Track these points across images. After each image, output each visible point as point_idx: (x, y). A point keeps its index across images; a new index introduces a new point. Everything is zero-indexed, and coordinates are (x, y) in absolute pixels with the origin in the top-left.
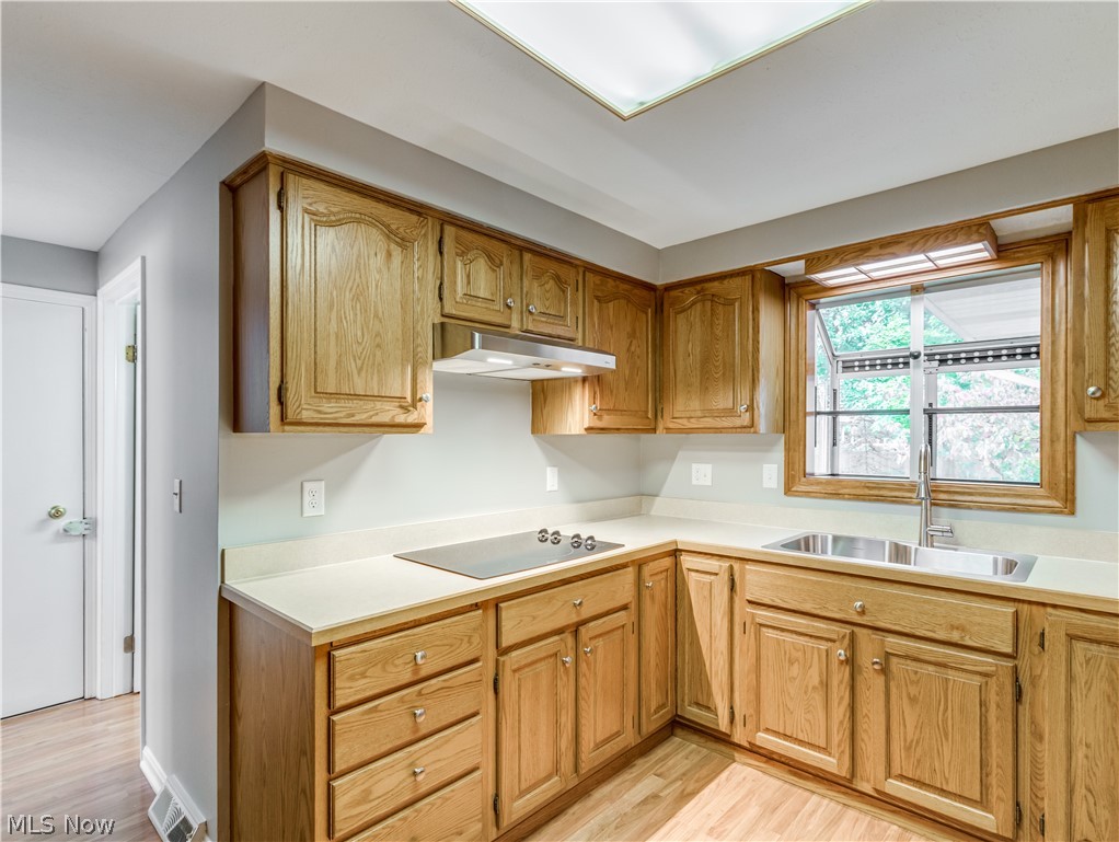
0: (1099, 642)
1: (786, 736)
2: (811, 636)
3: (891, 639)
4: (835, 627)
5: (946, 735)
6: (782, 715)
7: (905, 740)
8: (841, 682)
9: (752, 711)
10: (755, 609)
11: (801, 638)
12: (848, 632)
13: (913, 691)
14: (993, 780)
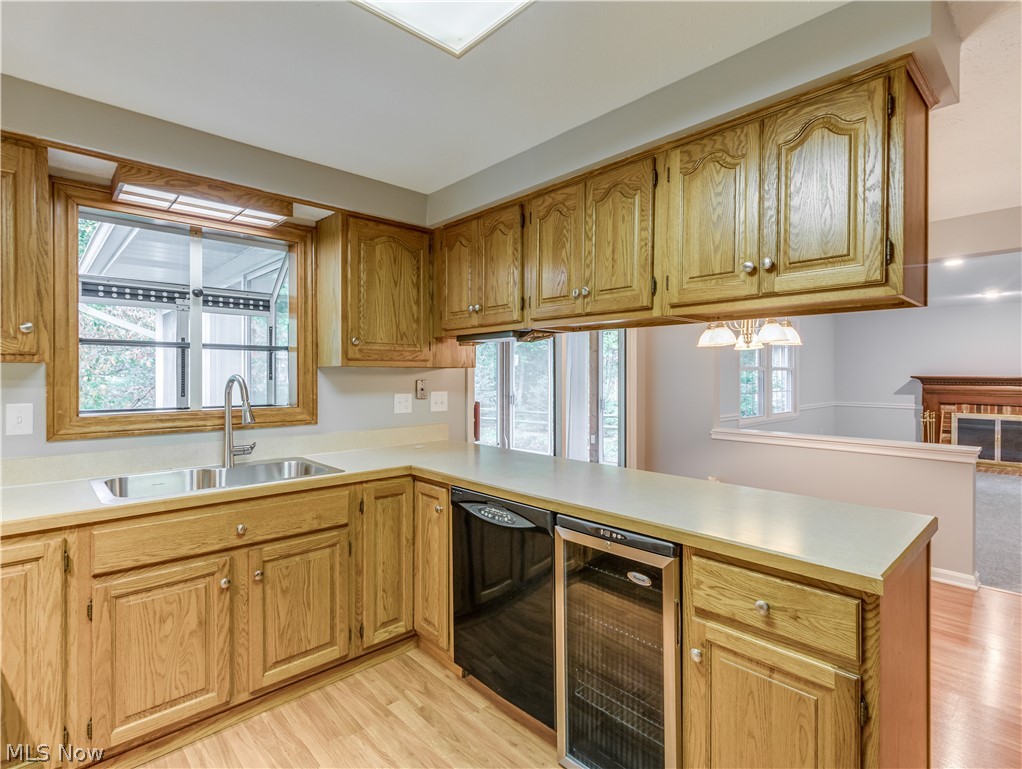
0: (387, 497)
1: (155, 708)
2: (186, 581)
3: (267, 548)
4: (213, 559)
5: (309, 605)
6: (150, 687)
7: (279, 631)
8: (222, 611)
9: (103, 710)
10: (105, 582)
11: (176, 587)
12: (228, 558)
13: (285, 584)
14: (337, 620)
